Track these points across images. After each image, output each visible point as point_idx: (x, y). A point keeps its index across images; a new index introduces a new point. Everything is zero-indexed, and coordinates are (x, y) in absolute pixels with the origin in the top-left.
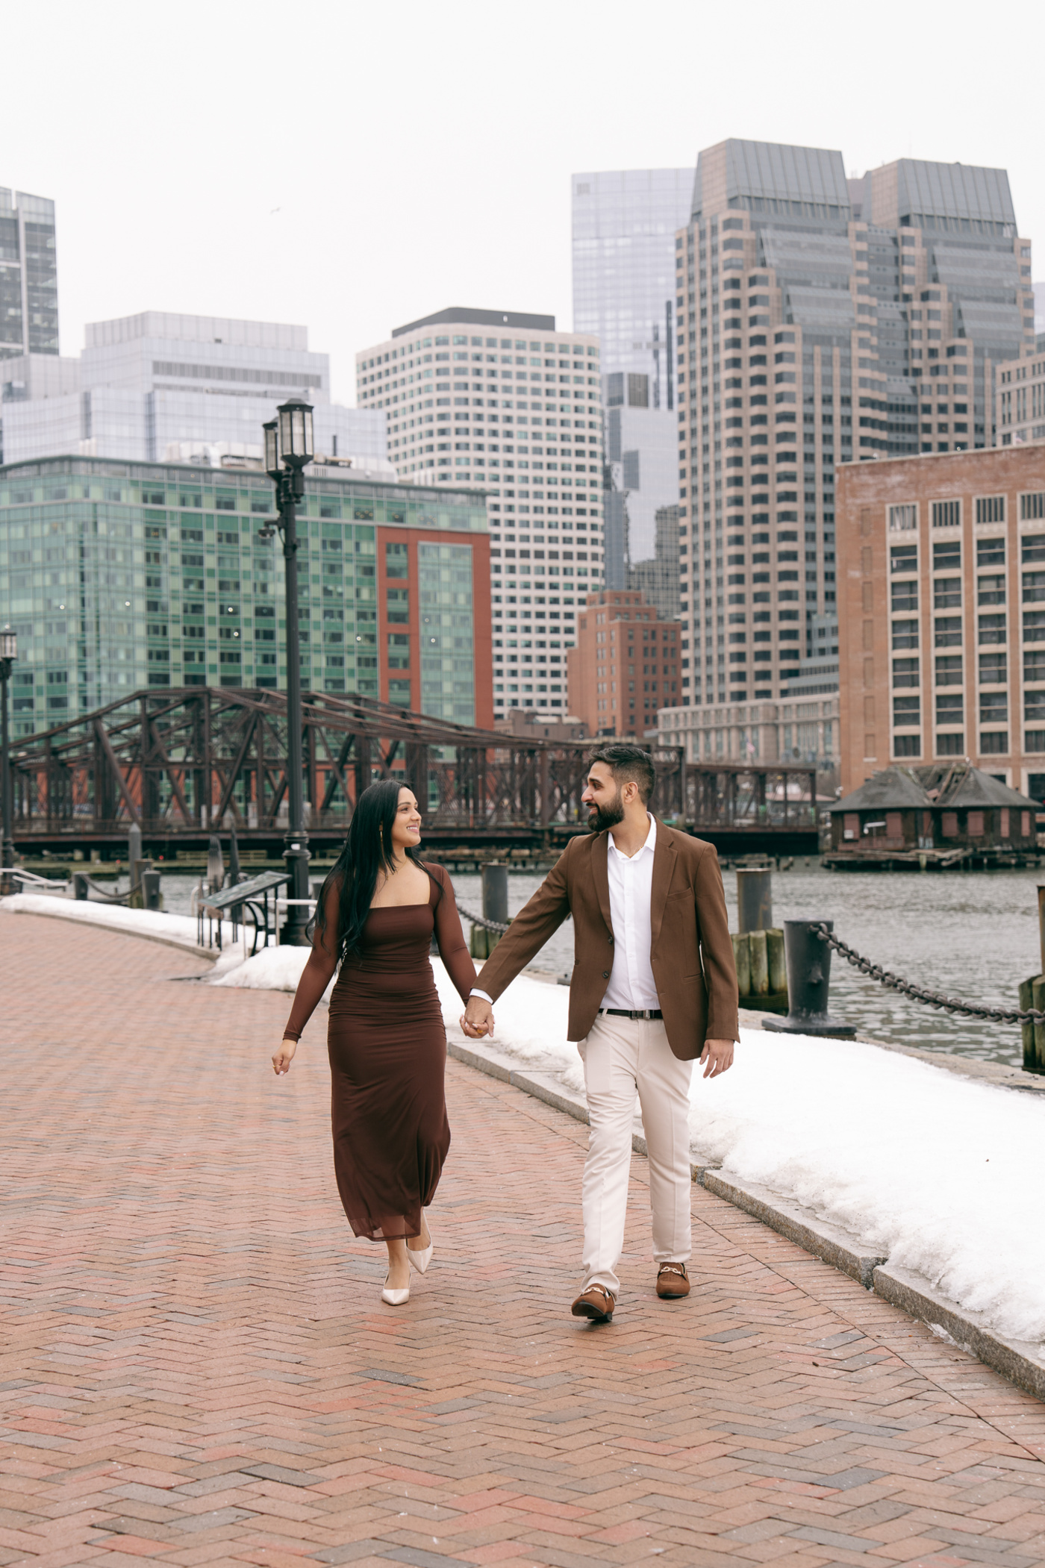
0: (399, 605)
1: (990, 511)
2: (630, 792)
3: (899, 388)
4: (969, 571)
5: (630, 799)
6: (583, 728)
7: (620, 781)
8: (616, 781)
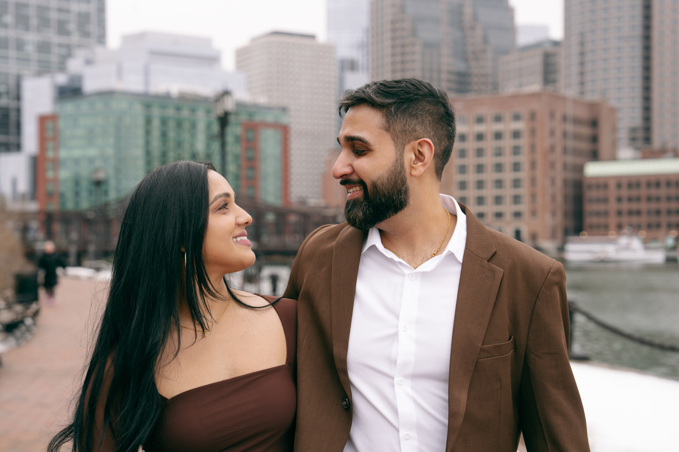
0: (250, 154)
1: (498, 119)
2: (420, 156)
3: (461, 66)
4: (489, 144)
5: (420, 169)
6: (327, 207)
7: (401, 139)
8: (395, 138)
